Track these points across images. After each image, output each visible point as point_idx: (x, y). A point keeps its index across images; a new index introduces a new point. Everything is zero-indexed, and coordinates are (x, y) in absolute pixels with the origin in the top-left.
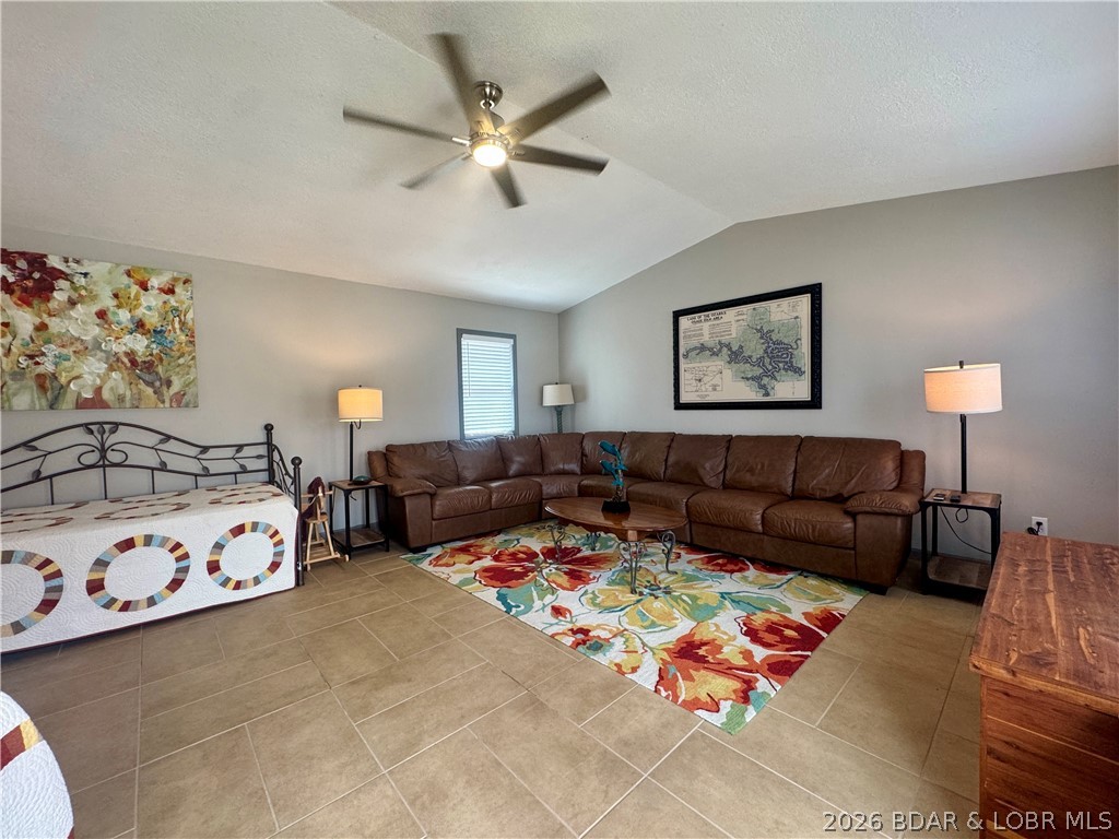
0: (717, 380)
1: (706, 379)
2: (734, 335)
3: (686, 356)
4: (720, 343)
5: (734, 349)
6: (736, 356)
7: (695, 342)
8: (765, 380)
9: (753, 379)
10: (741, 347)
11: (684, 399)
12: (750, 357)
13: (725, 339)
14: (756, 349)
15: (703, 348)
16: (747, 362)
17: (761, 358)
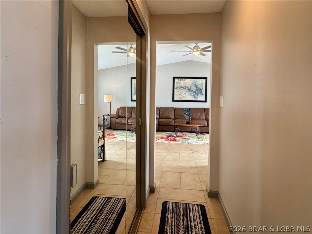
0: (184, 95)
1: (181, 95)
2: (189, 85)
3: (176, 88)
4: (186, 86)
5: (189, 88)
6: (189, 90)
7: (179, 85)
8: (196, 96)
9: (193, 95)
10: (191, 88)
11: (175, 99)
12: (193, 90)
13: (187, 86)
14: (194, 89)
15: (181, 87)
16: (192, 91)
17: (195, 91)
